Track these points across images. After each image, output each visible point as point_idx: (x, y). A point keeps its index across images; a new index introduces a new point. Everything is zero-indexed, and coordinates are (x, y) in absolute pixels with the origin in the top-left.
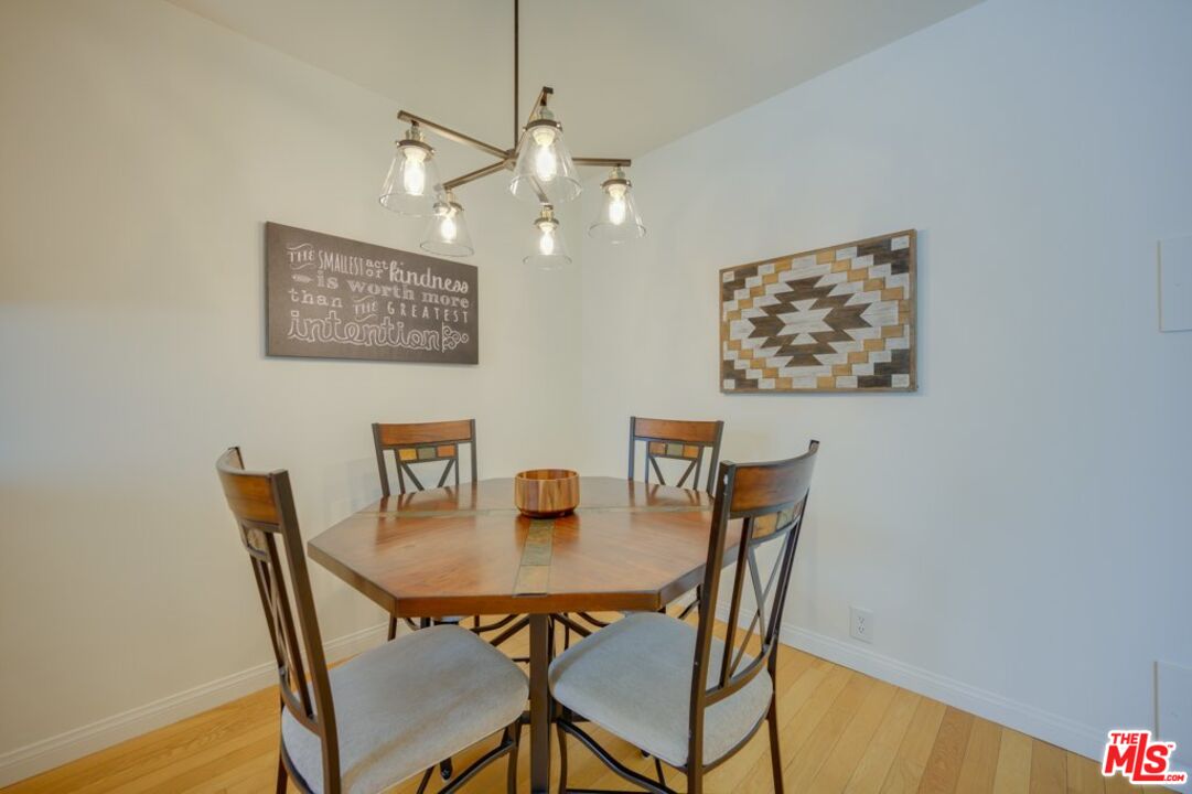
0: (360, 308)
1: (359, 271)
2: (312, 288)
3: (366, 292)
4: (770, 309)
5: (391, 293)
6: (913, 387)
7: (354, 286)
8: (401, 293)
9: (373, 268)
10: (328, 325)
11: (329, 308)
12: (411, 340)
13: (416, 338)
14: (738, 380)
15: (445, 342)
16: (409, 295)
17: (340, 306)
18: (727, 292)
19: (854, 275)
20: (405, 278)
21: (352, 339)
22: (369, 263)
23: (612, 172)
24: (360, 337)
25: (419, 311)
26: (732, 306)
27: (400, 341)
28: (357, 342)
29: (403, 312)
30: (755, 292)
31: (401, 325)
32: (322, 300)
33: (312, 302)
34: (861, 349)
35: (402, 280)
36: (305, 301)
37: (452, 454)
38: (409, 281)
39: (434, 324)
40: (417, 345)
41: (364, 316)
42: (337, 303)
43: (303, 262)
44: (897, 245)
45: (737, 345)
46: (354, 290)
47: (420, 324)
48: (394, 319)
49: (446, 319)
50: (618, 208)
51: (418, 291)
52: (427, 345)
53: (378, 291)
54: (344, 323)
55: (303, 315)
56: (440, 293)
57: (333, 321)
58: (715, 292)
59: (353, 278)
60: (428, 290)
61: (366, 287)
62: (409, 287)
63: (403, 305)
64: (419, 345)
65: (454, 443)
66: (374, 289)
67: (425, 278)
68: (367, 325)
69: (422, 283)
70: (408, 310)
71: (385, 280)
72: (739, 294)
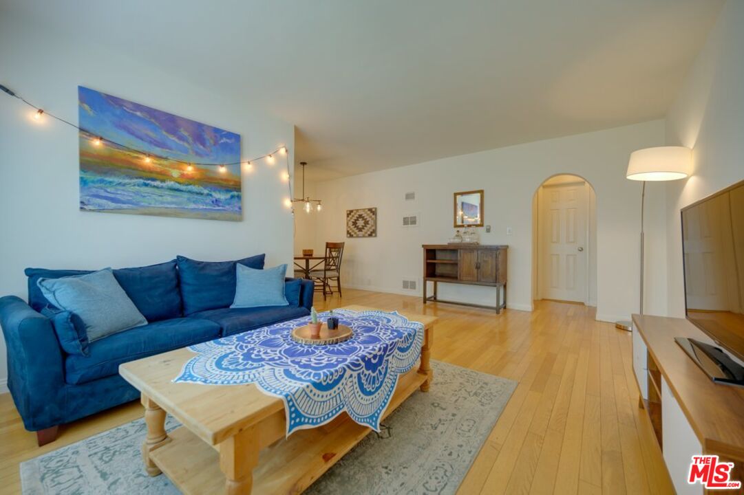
4: (356, 220)
6: (376, 236)
14: (350, 235)
18: (348, 215)
19: (368, 215)
23: (318, 203)
26: (349, 218)
30: (353, 216)
34: (368, 229)
44: (374, 210)
45: (349, 227)
50: (319, 208)
58: (346, 215)
72: (350, 216)
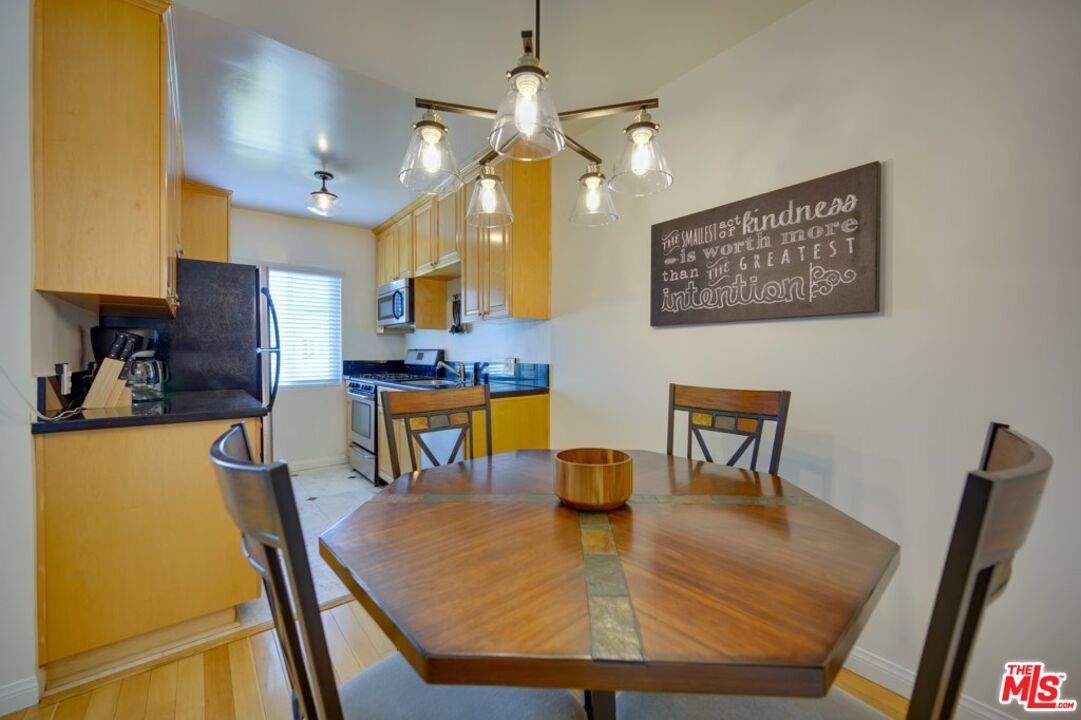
0: (713, 273)
1: (713, 237)
2: (677, 267)
3: (719, 255)
5: (744, 248)
7: (708, 253)
8: (754, 244)
9: (726, 227)
10: (687, 295)
11: (689, 279)
12: (766, 294)
13: (772, 291)
15: (814, 288)
16: (765, 242)
17: (697, 275)
20: (760, 224)
21: (705, 304)
22: (723, 225)
24: (713, 301)
25: (778, 257)
27: (753, 297)
28: (711, 306)
29: (757, 265)
31: (754, 279)
32: (684, 274)
33: (677, 279)
35: (756, 229)
36: (672, 279)
37: (753, 430)
38: (764, 227)
39: (798, 268)
40: (772, 299)
41: (716, 279)
42: (694, 274)
43: (672, 247)
46: (708, 257)
47: (779, 272)
48: (746, 275)
49: (816, 257)
51: (775, 234)
52: (787, 296)
53: (730, 251)
54: (699, 291)
55: (671, 291)
56: (805, 225)
57: (691, 290)
59: (706, 246)
60: (789, 228)
61: (719, 250)
62: (765, 233)
63: (757, 257)
64: (776, 298)
65: (760, 418)
66: (726, 251)
67: (786, 215)
68: (719, 288)
69: (781, 222)
70: (763, 260)
71: (738, 236)
